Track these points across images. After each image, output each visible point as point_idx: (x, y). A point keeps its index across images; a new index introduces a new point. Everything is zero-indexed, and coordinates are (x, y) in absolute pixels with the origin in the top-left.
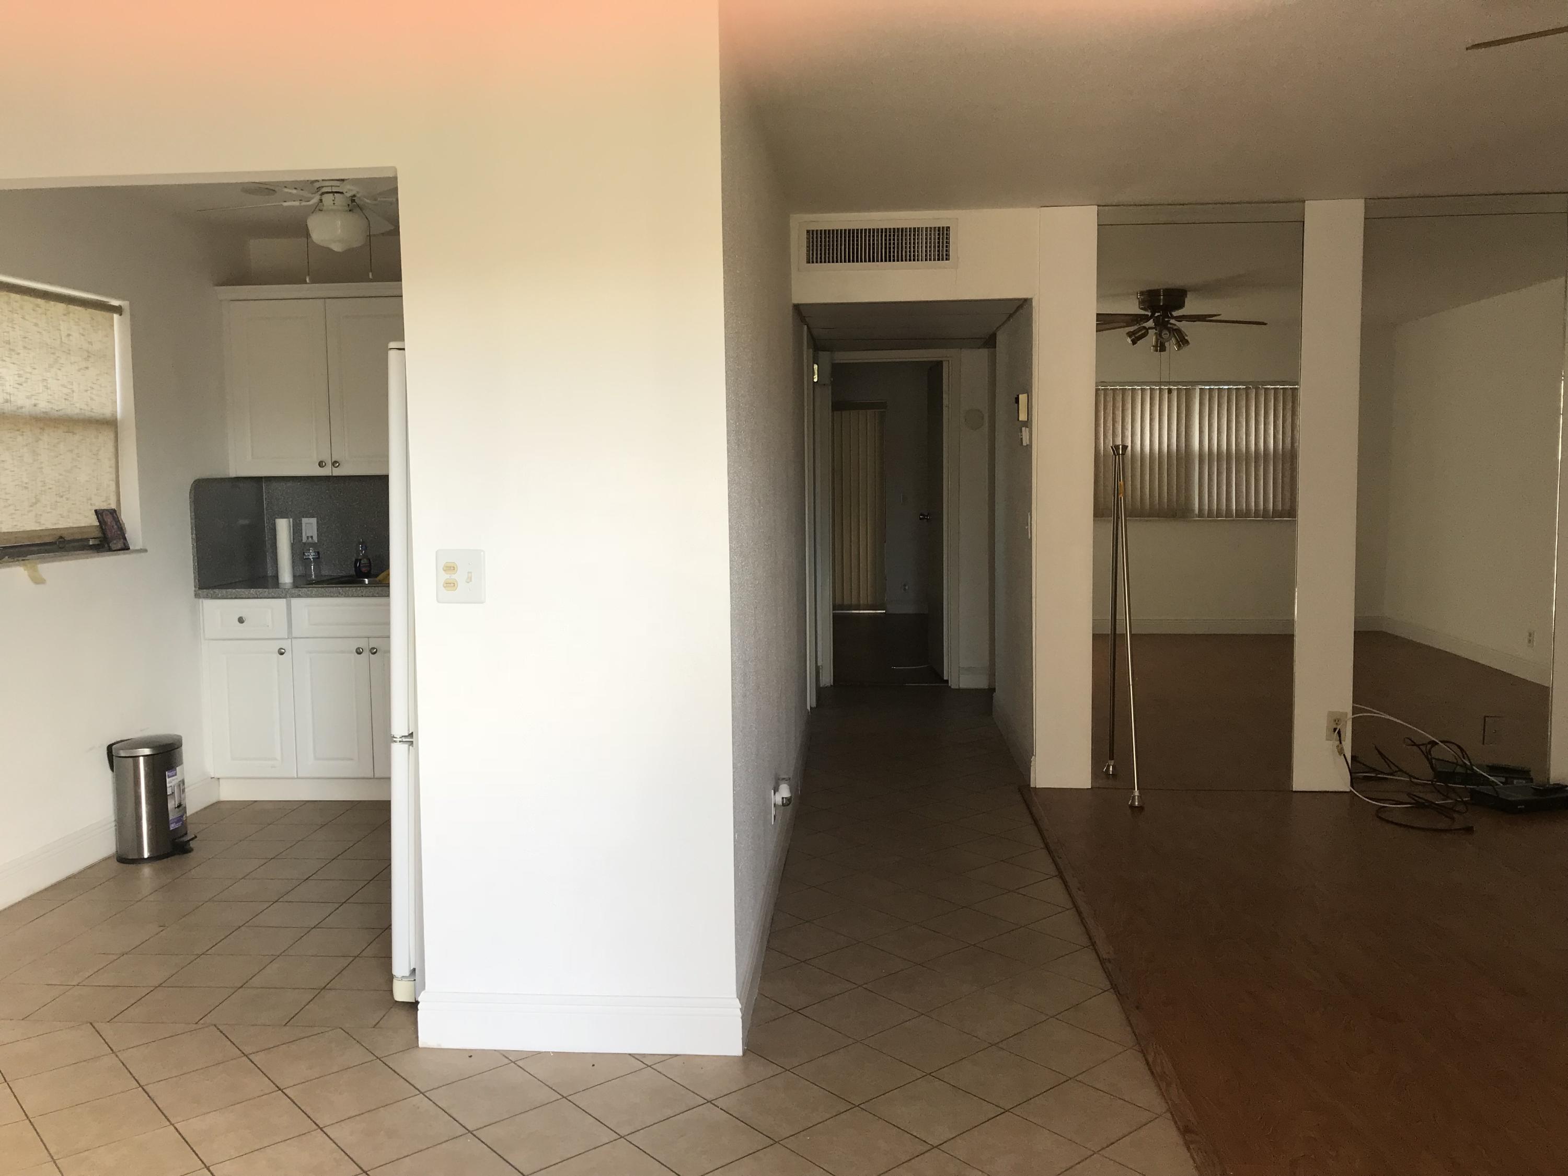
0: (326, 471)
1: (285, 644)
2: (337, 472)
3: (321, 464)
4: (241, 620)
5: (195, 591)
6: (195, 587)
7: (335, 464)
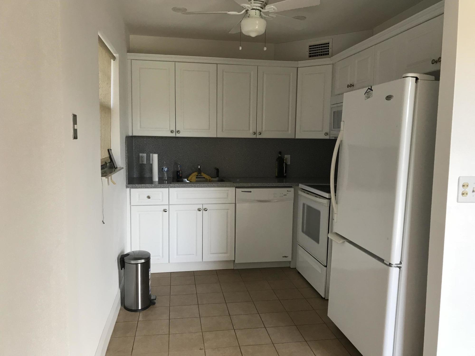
0: (173, 135)
1: (166, 207)
2: (178, 135)
3: (172, 132)
4: (149, 197)
5: (126, 185)
6: (126, 183)
7: (178, 132)
